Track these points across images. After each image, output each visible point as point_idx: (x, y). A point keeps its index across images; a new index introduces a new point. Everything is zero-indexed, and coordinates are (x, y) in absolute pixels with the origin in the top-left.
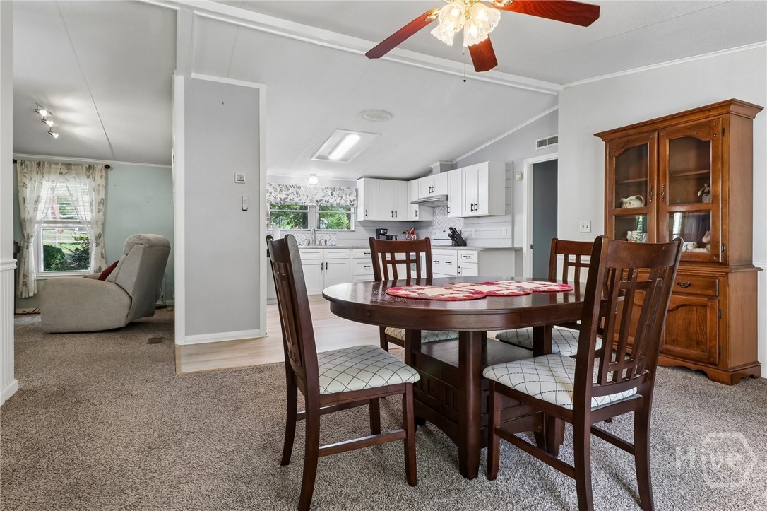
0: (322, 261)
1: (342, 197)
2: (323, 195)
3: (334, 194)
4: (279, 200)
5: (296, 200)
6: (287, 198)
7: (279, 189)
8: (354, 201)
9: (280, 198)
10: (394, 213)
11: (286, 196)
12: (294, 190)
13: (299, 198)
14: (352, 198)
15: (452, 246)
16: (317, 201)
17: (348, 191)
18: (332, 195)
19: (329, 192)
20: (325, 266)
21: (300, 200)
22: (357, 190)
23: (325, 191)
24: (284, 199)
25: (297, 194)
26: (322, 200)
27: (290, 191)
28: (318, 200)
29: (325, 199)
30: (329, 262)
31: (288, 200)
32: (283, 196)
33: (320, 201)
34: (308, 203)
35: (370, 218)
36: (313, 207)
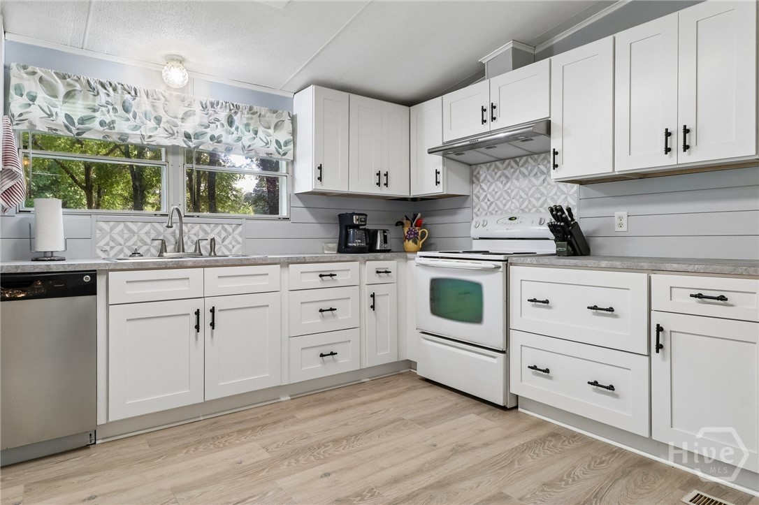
0: (198, 304)
1: (256, 133)
2: (206, 121)
3: (237, 123)
4: (61, 120)
5: (123, 126)
6: (91, 118)
7: (62, 89)
8: (286, 143)
9: (68, 117)
10: (383, 178)
11: (89, 113)
12: (115, 98)
13: (132, 123)
14: (283, 135)
15: (559, 254)
16: (188, 136)
17: (274, 121)
18: (231, 122)
19: (223, 115)
20: (206, 318)
21: (136, 128)
22: (293, 119)
23: (211, 111)
24: (83, 121)
25: (126, 110)
26: (203, 134)
27: (103, 98)
28: (191, 132)
29: (210, 132)
30: (219, 304)
31: (95, 124)
32: (78, 109)
33: (197, 136)
34: (161, 139)
35: (328, 186)
36: (173, 150)
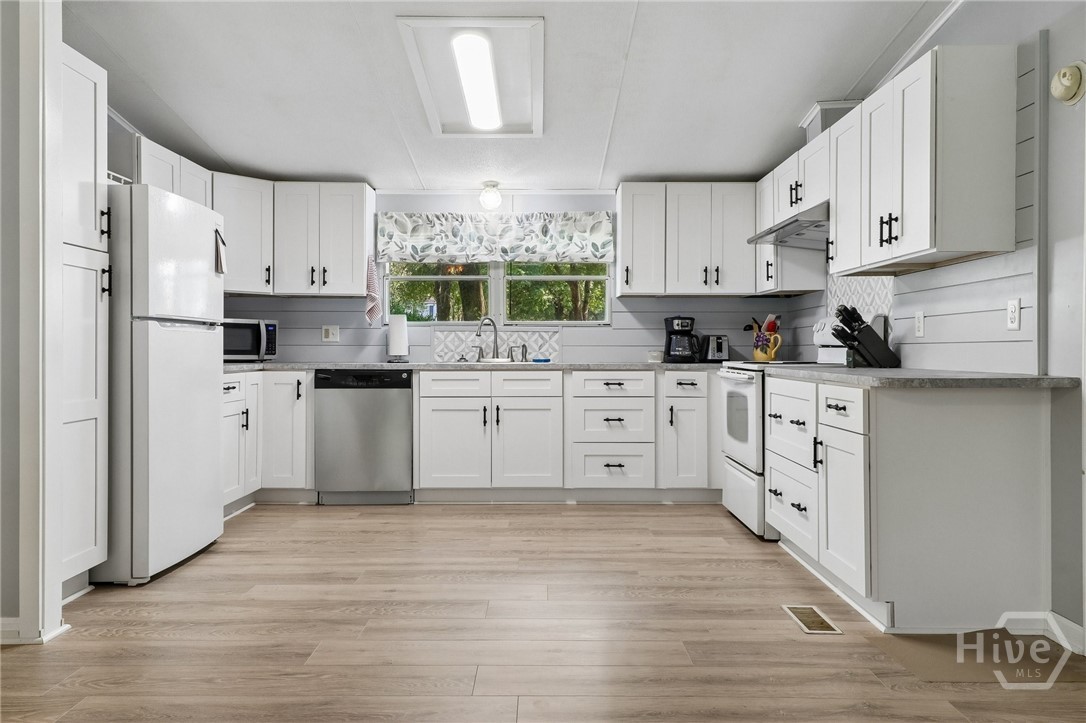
0: (486, 402)
1: (571, 239)
2: (521, 235)
3: (551, 232)
4: (409, 250)
5: (452, 250)
6: (430, 246)
7: (410, 226)
8: (604, 245)
9: (414, 247)
10: (712, 274)
11: (428, 242)
12: (447, 226)
13: (460, 245)
14: (601, 237)
16: (504, 251)
17: (590, 221)
18: (545, 231)
19: (537, 226)
20: (491, 416)
21: (463, 249)
22: (613, 218)
23: (526, 224)
24: (424, 249)
25: (455, 235)
26: (519, 247)
27: (438, 228)
28: (507, 247)
29: (525, 244)
30: (504, 404)
31: (432, 251)
32: (420, 240)
33: (513, 249)
34: (482, 257)
35: (637, 288)
36: (496, 265)
